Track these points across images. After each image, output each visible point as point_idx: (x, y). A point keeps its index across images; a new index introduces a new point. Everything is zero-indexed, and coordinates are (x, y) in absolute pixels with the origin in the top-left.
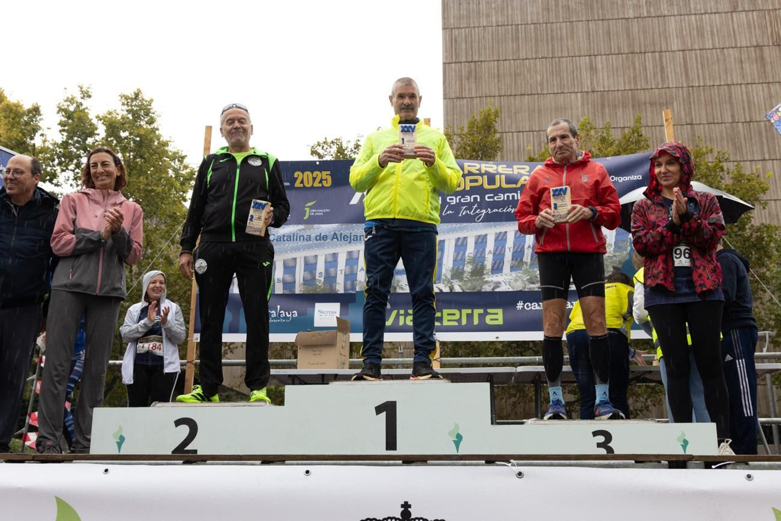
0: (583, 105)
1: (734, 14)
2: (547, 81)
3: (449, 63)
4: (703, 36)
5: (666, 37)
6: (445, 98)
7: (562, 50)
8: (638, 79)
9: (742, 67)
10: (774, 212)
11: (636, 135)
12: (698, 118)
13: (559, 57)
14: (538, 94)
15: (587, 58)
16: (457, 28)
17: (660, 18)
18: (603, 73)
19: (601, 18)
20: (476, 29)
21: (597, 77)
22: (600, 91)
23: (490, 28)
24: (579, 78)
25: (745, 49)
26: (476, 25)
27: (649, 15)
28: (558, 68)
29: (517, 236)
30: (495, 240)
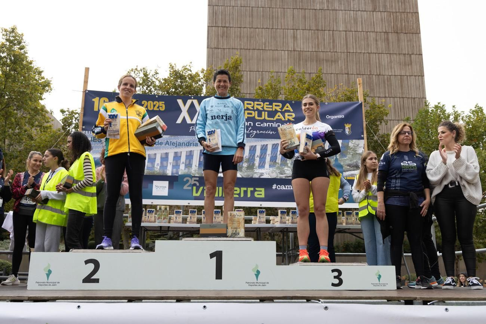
0: (288, 58)
1: (374, 12)
2: (268, 42)
3: (211, 26)
4: (357, 23)
5: (336, 23)
6: (208, 48)
7: (278, 25)
8: (320, 45)
9: (377, 44)
10: (389, 127)
11: (319, 79)
12: (351, 71)
13: (276, 29)
14: (262, 50)
15: (292, 30)
16: (217, 6)
17: (334, 11)
18: (300, 40)
19: (301, 8)
20: (228, 7)
21: (297, 42)
22: (298, 51)
23: (236, 7)
24: (287, 42)
25: (379, 33)
26: (228, 5)
27: (328, 9)
28: (275, 35)
29: (273, 147)
30: (261, 149)
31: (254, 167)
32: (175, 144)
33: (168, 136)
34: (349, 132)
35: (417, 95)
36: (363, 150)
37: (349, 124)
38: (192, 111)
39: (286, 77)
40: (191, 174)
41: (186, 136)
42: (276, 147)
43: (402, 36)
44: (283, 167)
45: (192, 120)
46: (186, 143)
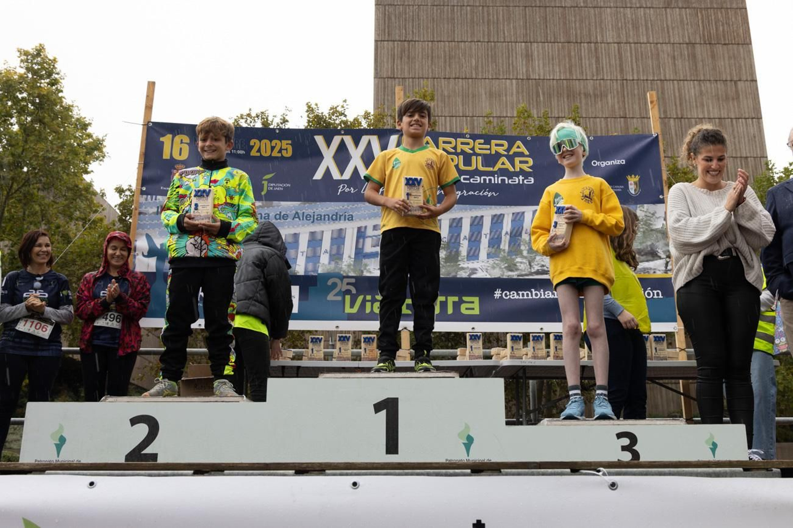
0: (518, 92)
1: (668, 10)
2: (482, 65)
3: (382, 41)
4: (638, 30)
5: (602, 29)
6: (376, 77)
7: (498, 35)
8: (573, 69)
9: (675, 64)
12: (631, 112)
13: (495, 42)
14: (472, 79)
15: (523, 44)
16: (391, 5)
17: (596, 9)
18: (539, 60)
19: (538, 5)
20: (411, 7)
21: (532, 65)
22: (536, 79)
23: (425, 7)
24: (514, 63)
25: (678, 45)
27: (585, 5)
28: (493, 53)
29: (494, 222)
30: (471, 225)
31: (460, 259)
32: (311, 217)
33: (299, 203)
34: (635, 190)
35: (750, 153)
36: (664, 222)
37: (635, 176)
38: (342, 157)
39: (514, 124)
40: (342, 272)
41: (332, 203)
42: (499, 221)
43: (719, 49)
44: (514, 257)
45: (342, 173)
46: (330, 216)
